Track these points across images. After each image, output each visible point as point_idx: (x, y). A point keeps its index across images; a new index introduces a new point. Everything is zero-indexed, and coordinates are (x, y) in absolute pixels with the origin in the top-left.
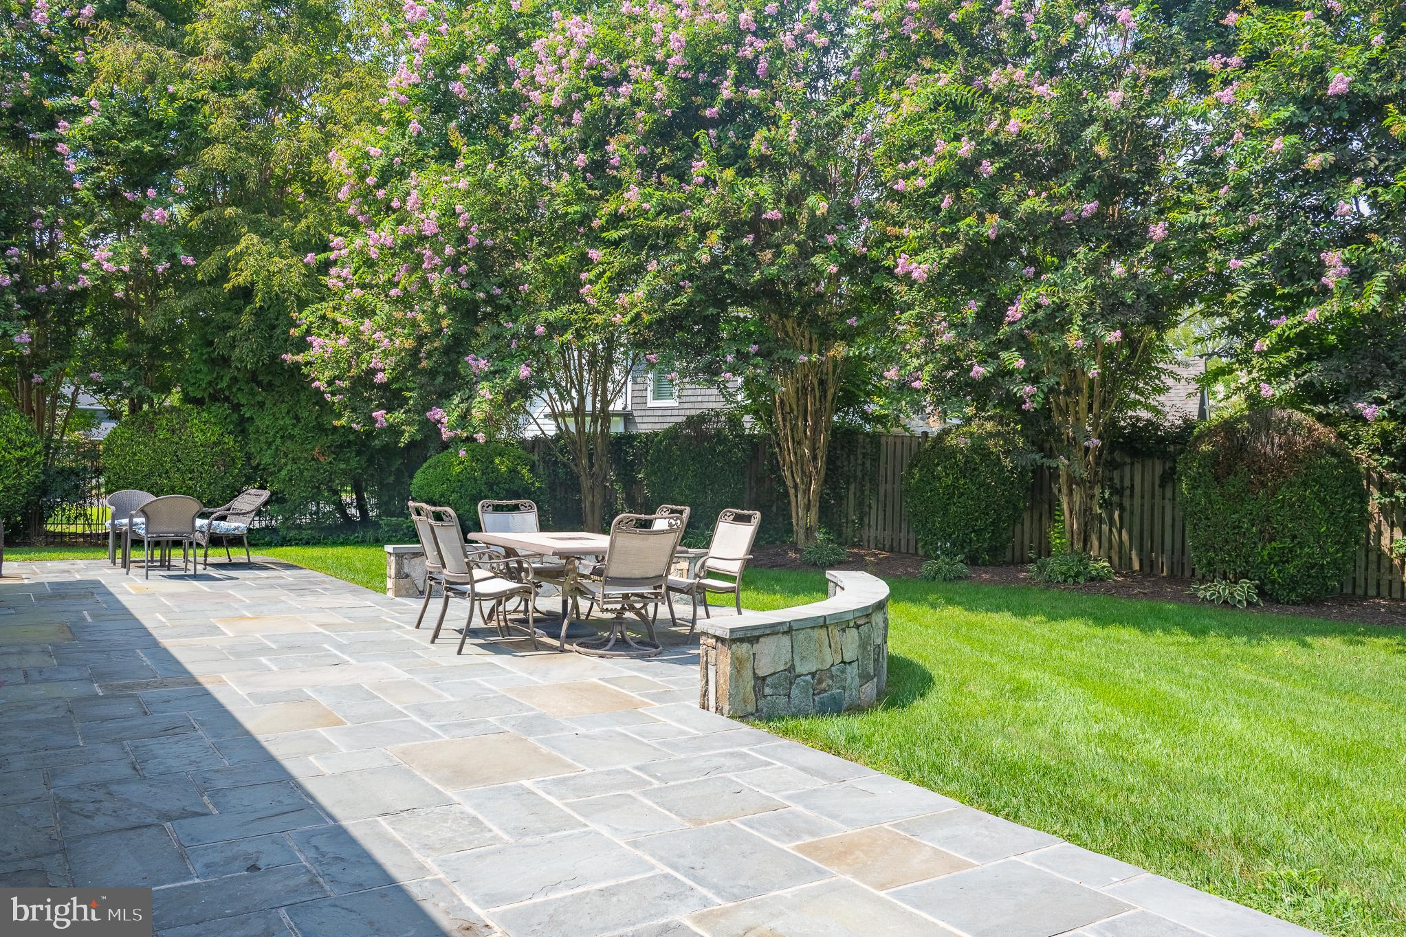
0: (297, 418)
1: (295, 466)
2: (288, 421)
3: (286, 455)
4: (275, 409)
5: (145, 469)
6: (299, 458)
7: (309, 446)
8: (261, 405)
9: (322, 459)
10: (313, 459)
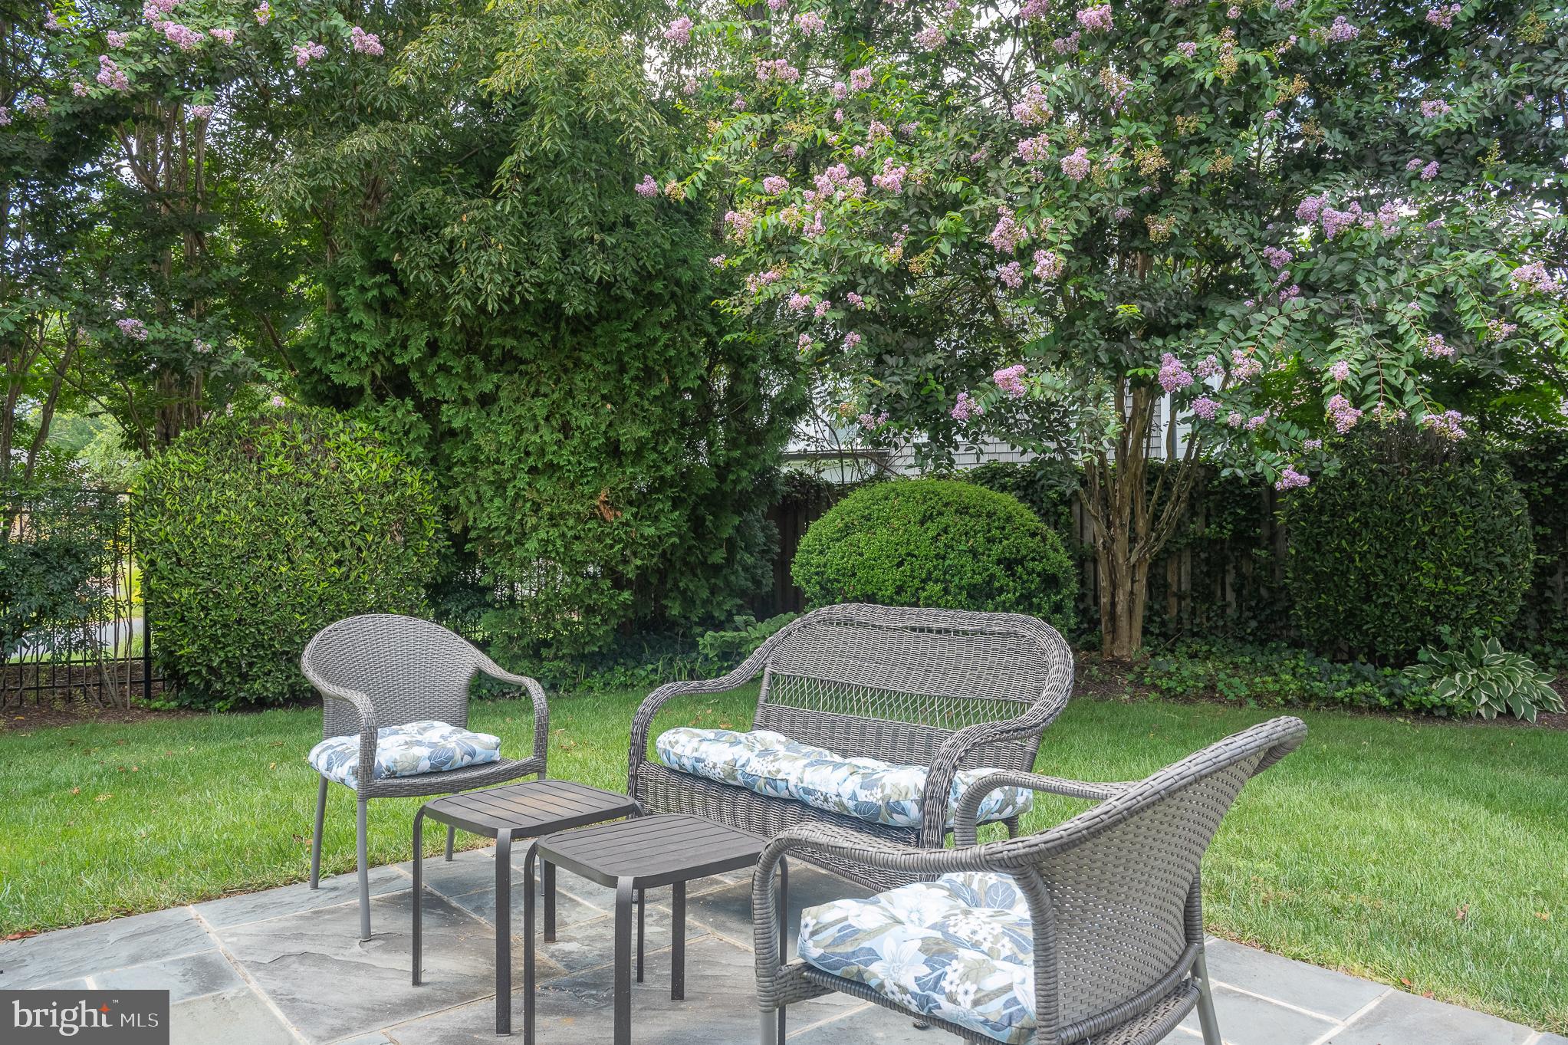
0: (566, 429)
1: (554, 533)
2: (548, 435)
3: (537, 508)
4: (519, 410)
5: (239, 543)
6: (562, 515)
7: (587, 490)
8: (486, 401)
9: (609, 515)
10: (593, 516)
